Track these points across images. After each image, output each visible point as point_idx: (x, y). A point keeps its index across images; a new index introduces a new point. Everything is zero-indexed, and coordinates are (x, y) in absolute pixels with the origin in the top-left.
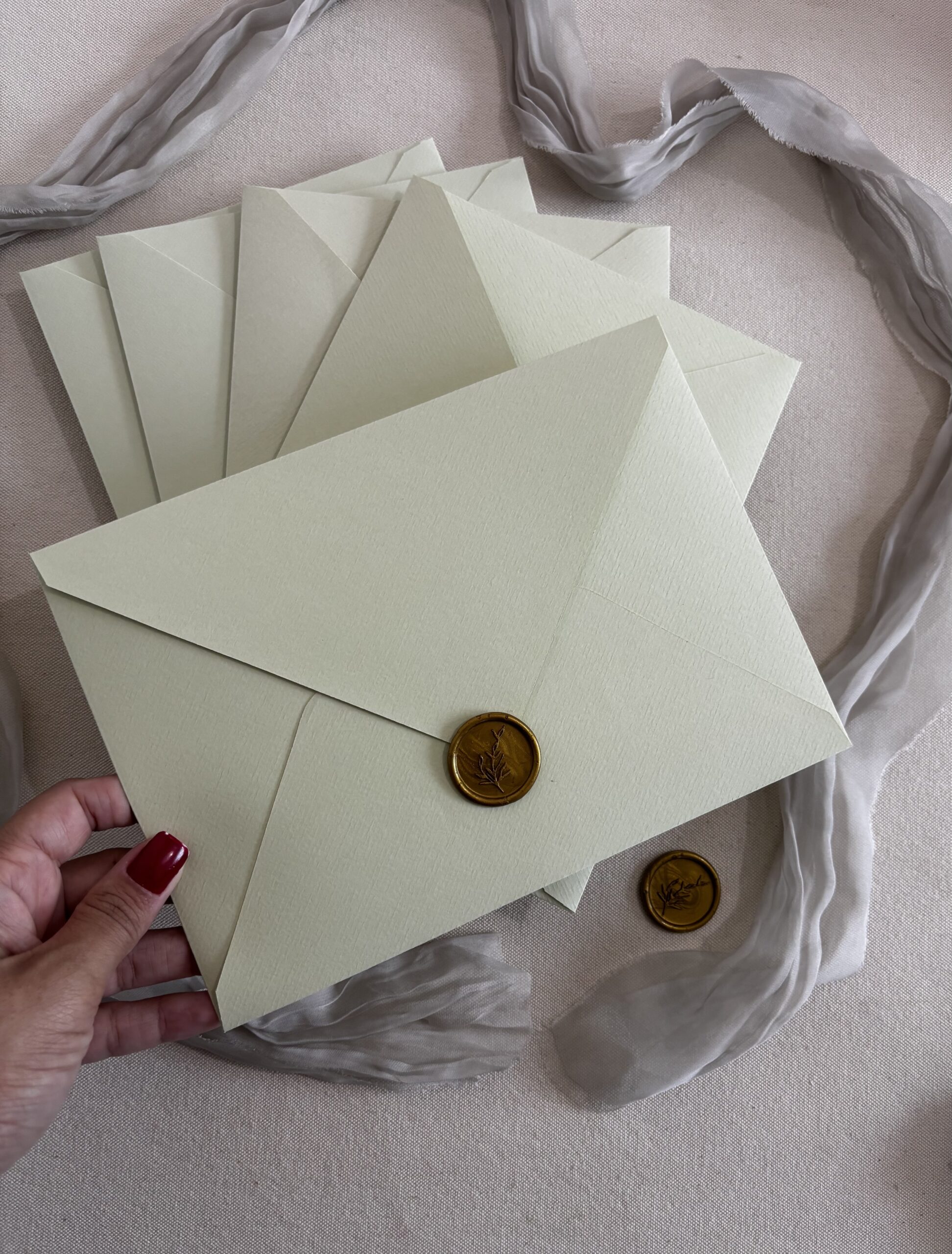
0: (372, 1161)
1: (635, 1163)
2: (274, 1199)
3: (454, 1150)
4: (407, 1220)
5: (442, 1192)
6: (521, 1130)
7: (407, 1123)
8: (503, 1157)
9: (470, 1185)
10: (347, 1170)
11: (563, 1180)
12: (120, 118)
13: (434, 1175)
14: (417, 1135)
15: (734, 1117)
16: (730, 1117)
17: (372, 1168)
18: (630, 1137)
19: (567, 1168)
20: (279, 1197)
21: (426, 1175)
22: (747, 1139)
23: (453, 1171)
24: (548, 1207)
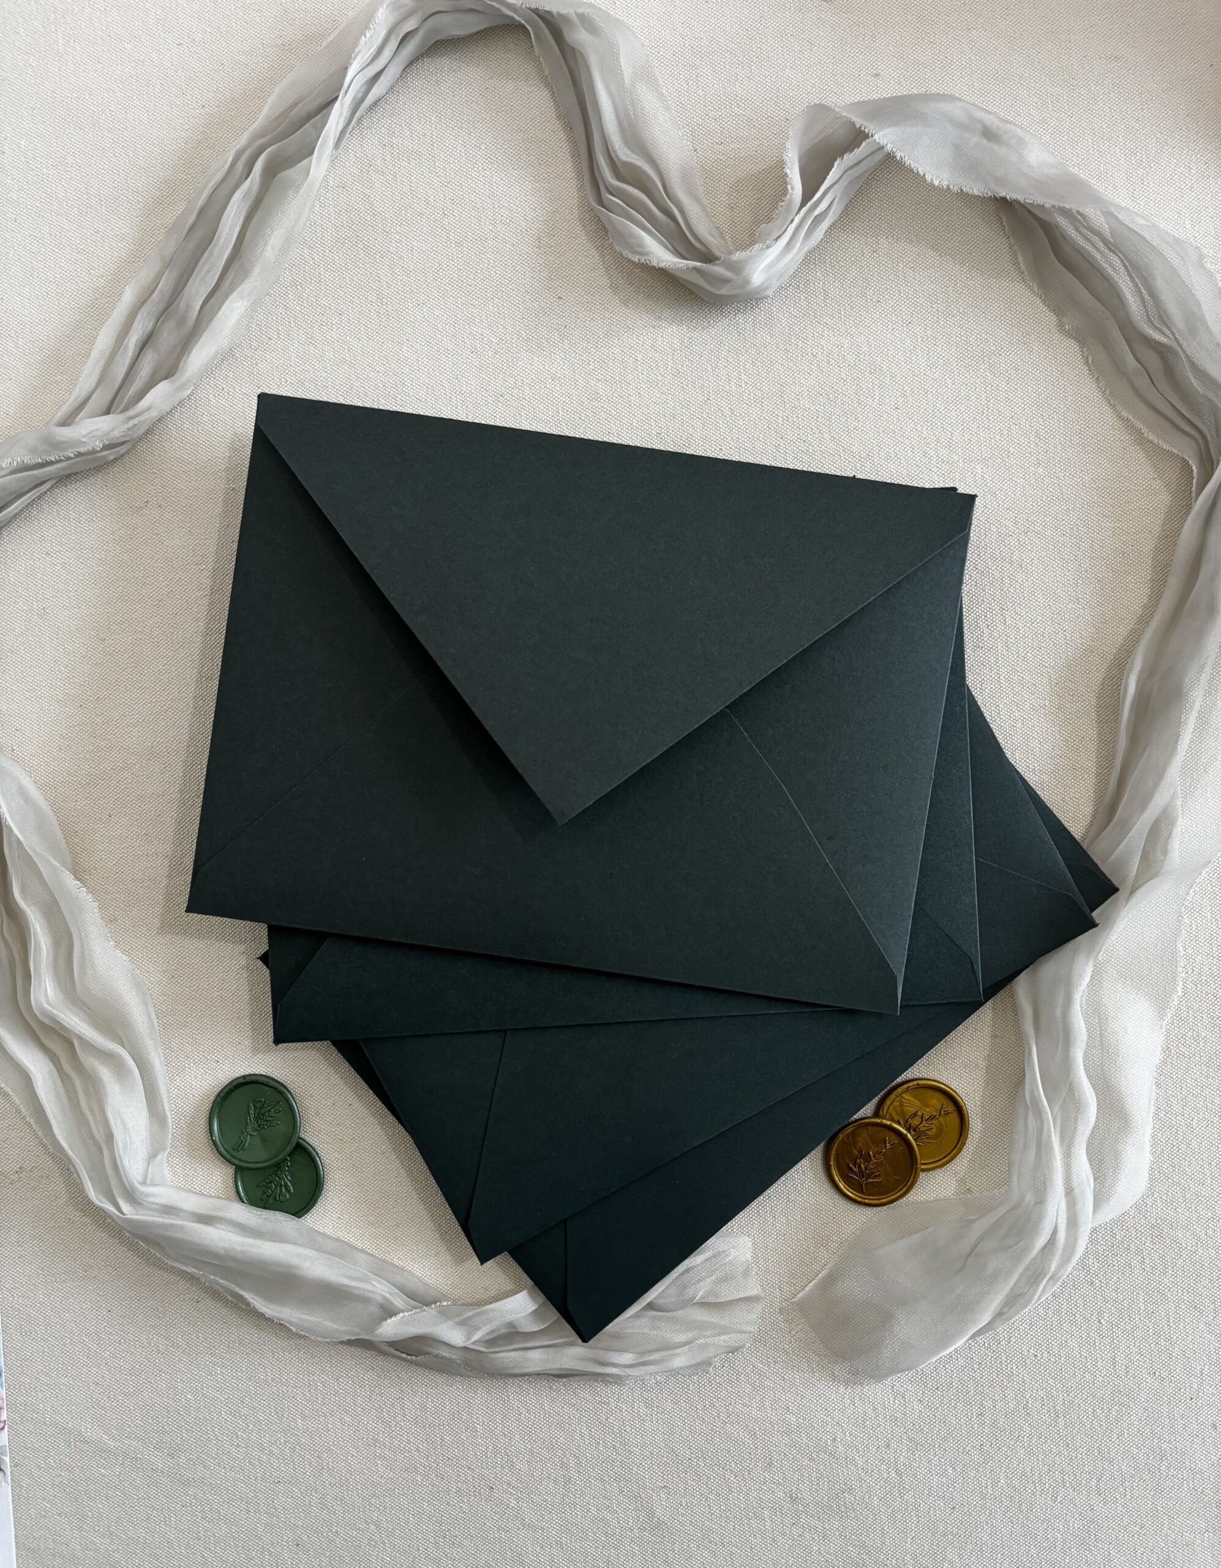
0: (612, 1454)
1: (905, 1429)
2: (513, 1503)
3: (700, 1434)
4: (659, 1512)
5: (694, 1479)
6: (772, 1405)
7: (643, 1411)
8: (755, 1436)
9: (723, 1469)
10: (586, 1465)
11: (825, 1454)
12: (139, 316)
13: (682, 1461)
14: (657, 1422)
15: (1014, 1368)
16: (1009, 1369)
17: (613, 1461)
18: (896, 1401)
19: (829, 1441)
20: (518, 1499)
21: (673, 1463)
22: (1032, 1391)
23: (702, 1456)
24: (813, 1484)
